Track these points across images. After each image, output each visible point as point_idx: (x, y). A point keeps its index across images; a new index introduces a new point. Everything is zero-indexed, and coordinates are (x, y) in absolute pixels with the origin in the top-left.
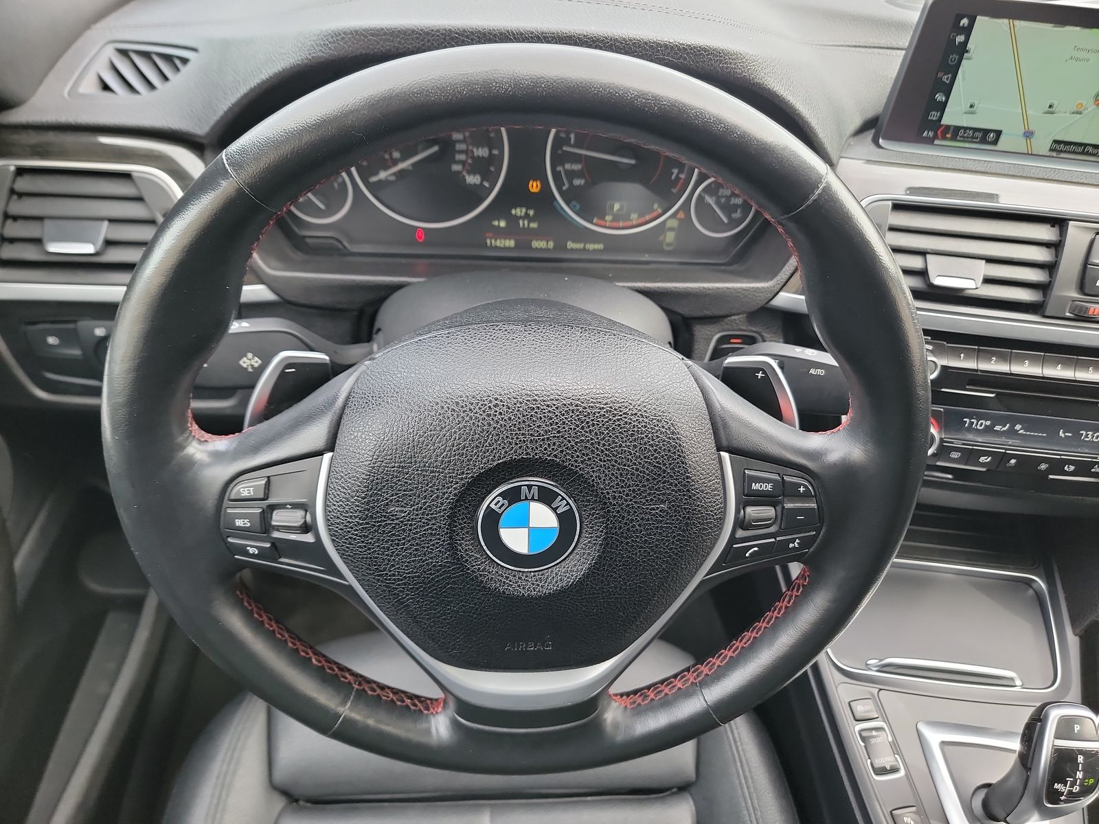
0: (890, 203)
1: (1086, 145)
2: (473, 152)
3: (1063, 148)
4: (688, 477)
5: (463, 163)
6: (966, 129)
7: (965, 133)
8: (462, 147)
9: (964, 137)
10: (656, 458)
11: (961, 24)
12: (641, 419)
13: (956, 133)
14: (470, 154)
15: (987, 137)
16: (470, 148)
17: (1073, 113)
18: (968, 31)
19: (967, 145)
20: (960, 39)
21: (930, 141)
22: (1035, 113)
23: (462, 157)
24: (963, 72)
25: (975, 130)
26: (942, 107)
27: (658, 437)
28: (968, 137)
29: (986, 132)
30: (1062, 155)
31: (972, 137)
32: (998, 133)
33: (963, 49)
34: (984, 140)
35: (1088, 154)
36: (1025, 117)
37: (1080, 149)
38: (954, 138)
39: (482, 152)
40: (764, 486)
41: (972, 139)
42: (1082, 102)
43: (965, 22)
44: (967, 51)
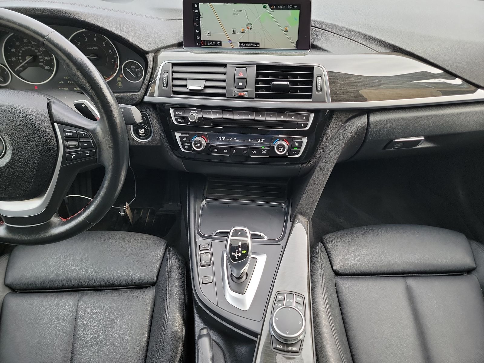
0: (171, 63)
1: (250, 43)
2: (45, 58)
3: (243, 45)
4: (35, 128)
5: (42, 62)
6: (210, 41)
7: (210, 43)
8: (41, 57)
9: (210, 44)
10: (23, 121)
11: (195, 6)
12: (17, 110)
13: (207, 43)
14: (44, 59)
15: (217, 44)
16: (44, 57)
17: (242, 33)
18: (198, 8)
19: (212, 47)
20: (197, 11)
21: (200, 46)
22: (230, 34)
23: (42, 60)
24: (202, 22)
25: (213, 41)
26: (199, 34)
27: (23, 115)
28: (211, 44)
29: (217, 42)
30: (244, 47)
31: (213, 44)
32: (221, 42)
33: (198, 15)
34: (217, 45)
35: (252, 46)
36: (227, 36)
37: (249, 45)
38: (207, 45)
39: (47, 58)
40: (70, 134)
41: (213, 45)
42: (243, 28)
43: (196, 5)
44: (200, 15)
